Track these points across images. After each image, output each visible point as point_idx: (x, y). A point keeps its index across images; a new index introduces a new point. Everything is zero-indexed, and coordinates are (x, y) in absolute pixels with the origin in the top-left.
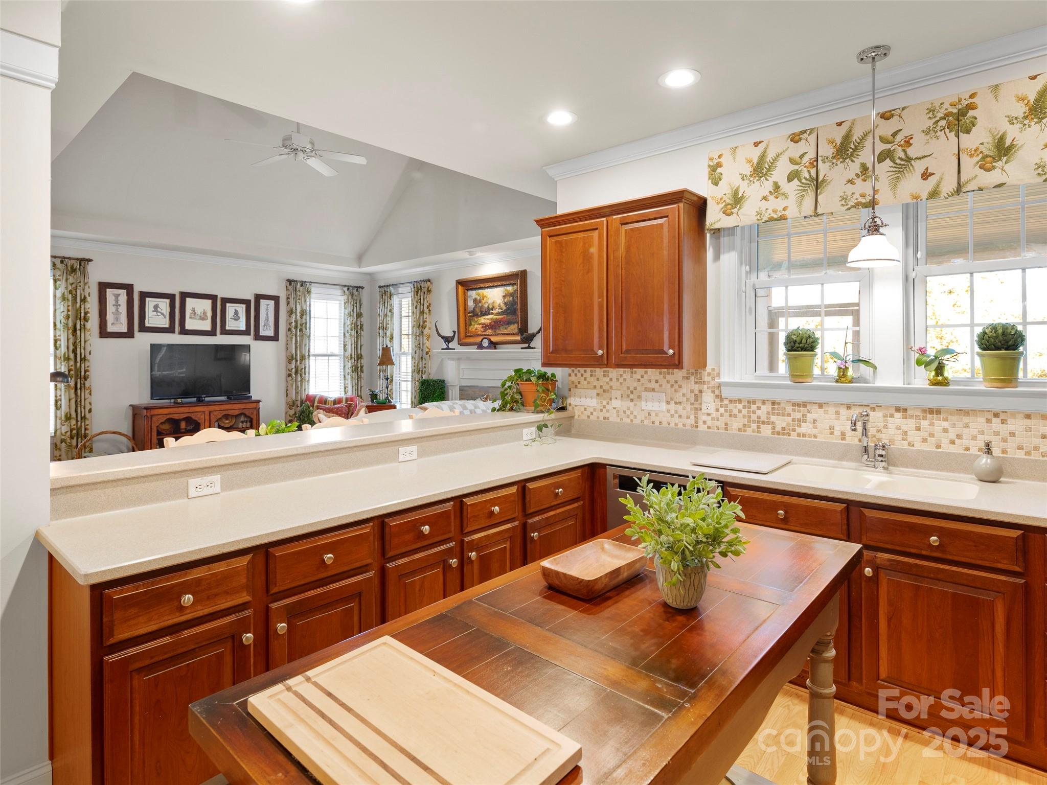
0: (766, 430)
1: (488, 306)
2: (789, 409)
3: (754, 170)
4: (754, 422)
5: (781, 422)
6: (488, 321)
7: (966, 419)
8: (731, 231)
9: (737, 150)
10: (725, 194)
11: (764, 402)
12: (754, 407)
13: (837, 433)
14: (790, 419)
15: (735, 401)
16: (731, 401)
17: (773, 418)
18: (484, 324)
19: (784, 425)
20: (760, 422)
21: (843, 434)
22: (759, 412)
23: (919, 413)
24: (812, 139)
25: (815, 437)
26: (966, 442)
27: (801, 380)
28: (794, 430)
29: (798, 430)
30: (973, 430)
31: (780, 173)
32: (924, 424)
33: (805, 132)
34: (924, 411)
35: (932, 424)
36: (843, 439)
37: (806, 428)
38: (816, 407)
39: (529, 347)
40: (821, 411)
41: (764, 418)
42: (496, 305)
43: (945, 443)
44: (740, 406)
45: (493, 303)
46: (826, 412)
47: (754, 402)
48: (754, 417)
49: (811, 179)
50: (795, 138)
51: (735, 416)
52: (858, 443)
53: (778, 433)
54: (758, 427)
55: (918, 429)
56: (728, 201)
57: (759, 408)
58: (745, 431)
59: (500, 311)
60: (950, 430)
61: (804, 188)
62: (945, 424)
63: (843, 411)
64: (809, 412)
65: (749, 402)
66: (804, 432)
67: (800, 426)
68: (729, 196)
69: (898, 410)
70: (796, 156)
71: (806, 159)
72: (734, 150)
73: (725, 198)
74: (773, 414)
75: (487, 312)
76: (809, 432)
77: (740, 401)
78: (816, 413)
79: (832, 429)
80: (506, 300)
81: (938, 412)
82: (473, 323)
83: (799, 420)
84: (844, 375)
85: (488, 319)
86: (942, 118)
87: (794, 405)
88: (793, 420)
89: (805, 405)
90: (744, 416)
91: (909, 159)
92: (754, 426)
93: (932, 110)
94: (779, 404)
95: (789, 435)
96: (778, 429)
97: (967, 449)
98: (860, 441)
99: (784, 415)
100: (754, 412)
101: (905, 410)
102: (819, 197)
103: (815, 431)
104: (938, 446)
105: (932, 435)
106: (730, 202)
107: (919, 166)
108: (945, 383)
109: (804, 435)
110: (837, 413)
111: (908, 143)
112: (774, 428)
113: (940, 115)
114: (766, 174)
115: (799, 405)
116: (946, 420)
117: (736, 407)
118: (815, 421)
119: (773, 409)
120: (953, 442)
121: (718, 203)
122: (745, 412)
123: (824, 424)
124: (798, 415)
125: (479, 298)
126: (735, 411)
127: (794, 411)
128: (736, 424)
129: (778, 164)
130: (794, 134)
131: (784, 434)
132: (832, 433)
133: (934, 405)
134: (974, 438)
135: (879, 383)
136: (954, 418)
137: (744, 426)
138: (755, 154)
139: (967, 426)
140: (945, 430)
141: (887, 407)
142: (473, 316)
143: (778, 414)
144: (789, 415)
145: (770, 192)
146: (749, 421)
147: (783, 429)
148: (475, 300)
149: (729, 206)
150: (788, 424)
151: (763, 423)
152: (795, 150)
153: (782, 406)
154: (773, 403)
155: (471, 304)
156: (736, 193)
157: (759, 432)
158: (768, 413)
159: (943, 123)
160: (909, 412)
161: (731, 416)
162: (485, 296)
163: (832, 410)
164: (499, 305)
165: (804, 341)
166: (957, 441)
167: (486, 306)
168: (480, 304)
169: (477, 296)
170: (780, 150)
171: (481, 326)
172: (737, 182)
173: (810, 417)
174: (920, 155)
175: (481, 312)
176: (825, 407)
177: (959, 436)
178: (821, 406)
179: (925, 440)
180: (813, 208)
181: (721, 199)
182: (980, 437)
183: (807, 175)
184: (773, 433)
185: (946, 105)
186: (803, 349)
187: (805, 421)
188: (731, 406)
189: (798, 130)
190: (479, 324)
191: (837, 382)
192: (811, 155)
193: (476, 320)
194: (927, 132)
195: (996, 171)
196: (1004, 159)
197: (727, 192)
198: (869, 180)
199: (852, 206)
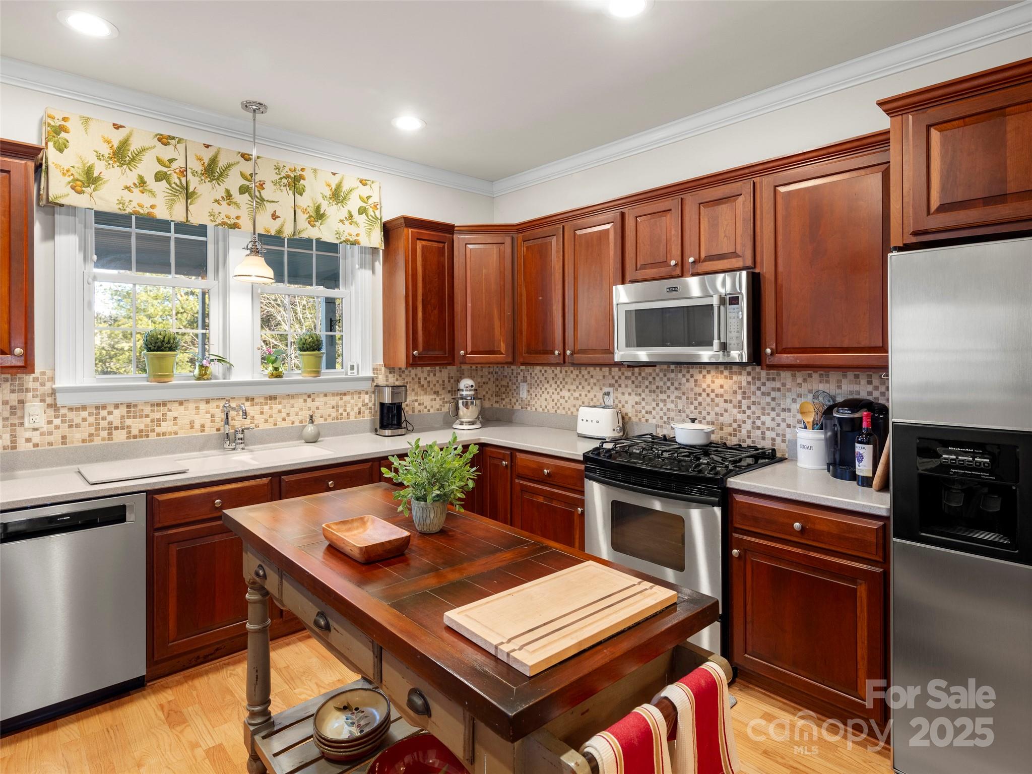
0: (120, 436)
2: (147, 410)
3: (114, 153)
4: (104, 429)
5: (136, 425)
7: (292, 401)
8: (72, 210)
9: (91, 123)
10: (73, 167)
11: (117, 406)
12: (104, 413)
13: (197, 426)
14: (148, 420)
15: (77, 409)
16: (71, 409)
17: (128, 422)
19: (142, 426)
20: (111, 428)
21: (203, 426)
22: (110, 418)
23: (262, 400)
24: (181, 147)
25: (176, 433)
26: (292, 418)
27: (166, 380)
28: (153, 431)
29: (158, 430)
30: (296, 409)
31: (147, 167)
32: (266, 408)
33: (173, 138)
34: (266, 398)
35: (271, 408)
36: (203, 431)
37: (165, 427)
38: (177, 405)
40: (182, 408)
41: (117, 423)
43: (279, 420)
44: (84, 414)
46: (186, 409)
47: (104, 407)
48: (104, 424)
49: (182, 187)
50: (164, 140)
51: (78, 426)
52: (216, 432)
53: (135, 437)
54: (110, 434)
55: (262, 413)
56: (77, 176)
57: (110, 413)
58: (91, 441)
60: (283, 410)
61: (174, 193)
62: (280, 407)
63: (203, 406)
64: (169, 410)
65: (97, 408)
66: (164, 430)
67: (159, 425)
68: (80, 171)
69: (247, 399)
70: (165, 158)
71: (175, 165)
72: (86, 121)
73: (74, 172)
74: (129, 417)
76: (169, 429)
77: (84, 408)
78: (176, 411)
79: (192, 423)
81: (275, 398)
83: (159, 420)
84: (206, 374)
86: (284, 177)
87: (152, 405)
88: (152, 421)
89: (164, 404)
90: (90, 425)
91: (262, 200)
92: (104, 434)
93: (277, 168)
94: (135, 406)
95: (147, 436)
96: (135, 431)
97: (293, 423)
98: (218, 430)
99: (141, 417)
100: (104, 419)
101: (253, 399)
102: (190, 207)
103: (175, 428)
104: (275, 424)
105: (271, 416)
106: (81, 179)
107: (270, 208)
108: (279, 376)
109: (164, 434)
110: (197, 408)
111: (262, 186)
112: (129, 432)
113: (283, 174)
114: (129, 163)
115: (158, 405)
116: (280, 403)
117: (78, 416)
118: (175, 419)
119: (128, 412)
120: (284, 420)
121: (63, 174)
122: (91, 419)
123: (184, 421)
124: (157, 415)
126: (77, 420)
127: (153, 411)
128: (77, 436)
129: (143, 158)
130: (161, 135)
131: (141, 437)
132: (192, 427)
133: (272, 393)
134: (297, 414)
135: (234, 378)
136: (285, 401)
137: (91, 435)
138: (117, 138)
139: (293, 406)
140: (280, 411)
141: (239, 399)
143: (135, 417)
144: (147, 416)
145: (135, 184)
146: (97, 429)
147: (141, 431)
149: (79, 183)
150: (146, 426)
151: (117, 428)
152: (167, 153)
153: (139, 407)
154: (129, 406)
156: (89, 171)
157: (110, 439)
158: (123, 417)
159: (285, 181)
160: (256, 401)
161: (70, 426)
163: (192, 406)
165: (172, 342)
166: (287, 418)
170: (146, 145)
172: (91, 159)
173: (170, 415)
174: (270, 199)
176: (185, 404)
177: (288, 415)
178: (181, 403)
179: (266, 421)
180: (185, 215)
181: (68, 171)
182: (300, 413)
183: (177, 182)
184: (128, 438)
185: (287, 169)
186: (171, 349)
187: (165, 420)
188: (71, 415)
189: (166, 133)
191: (199, 379)
192: (179, 164)
194: (275, 183)
195: (316, 228)
196: (320, 221)
197: (76, 165)
198: (233, 205)
199: (220, 224)
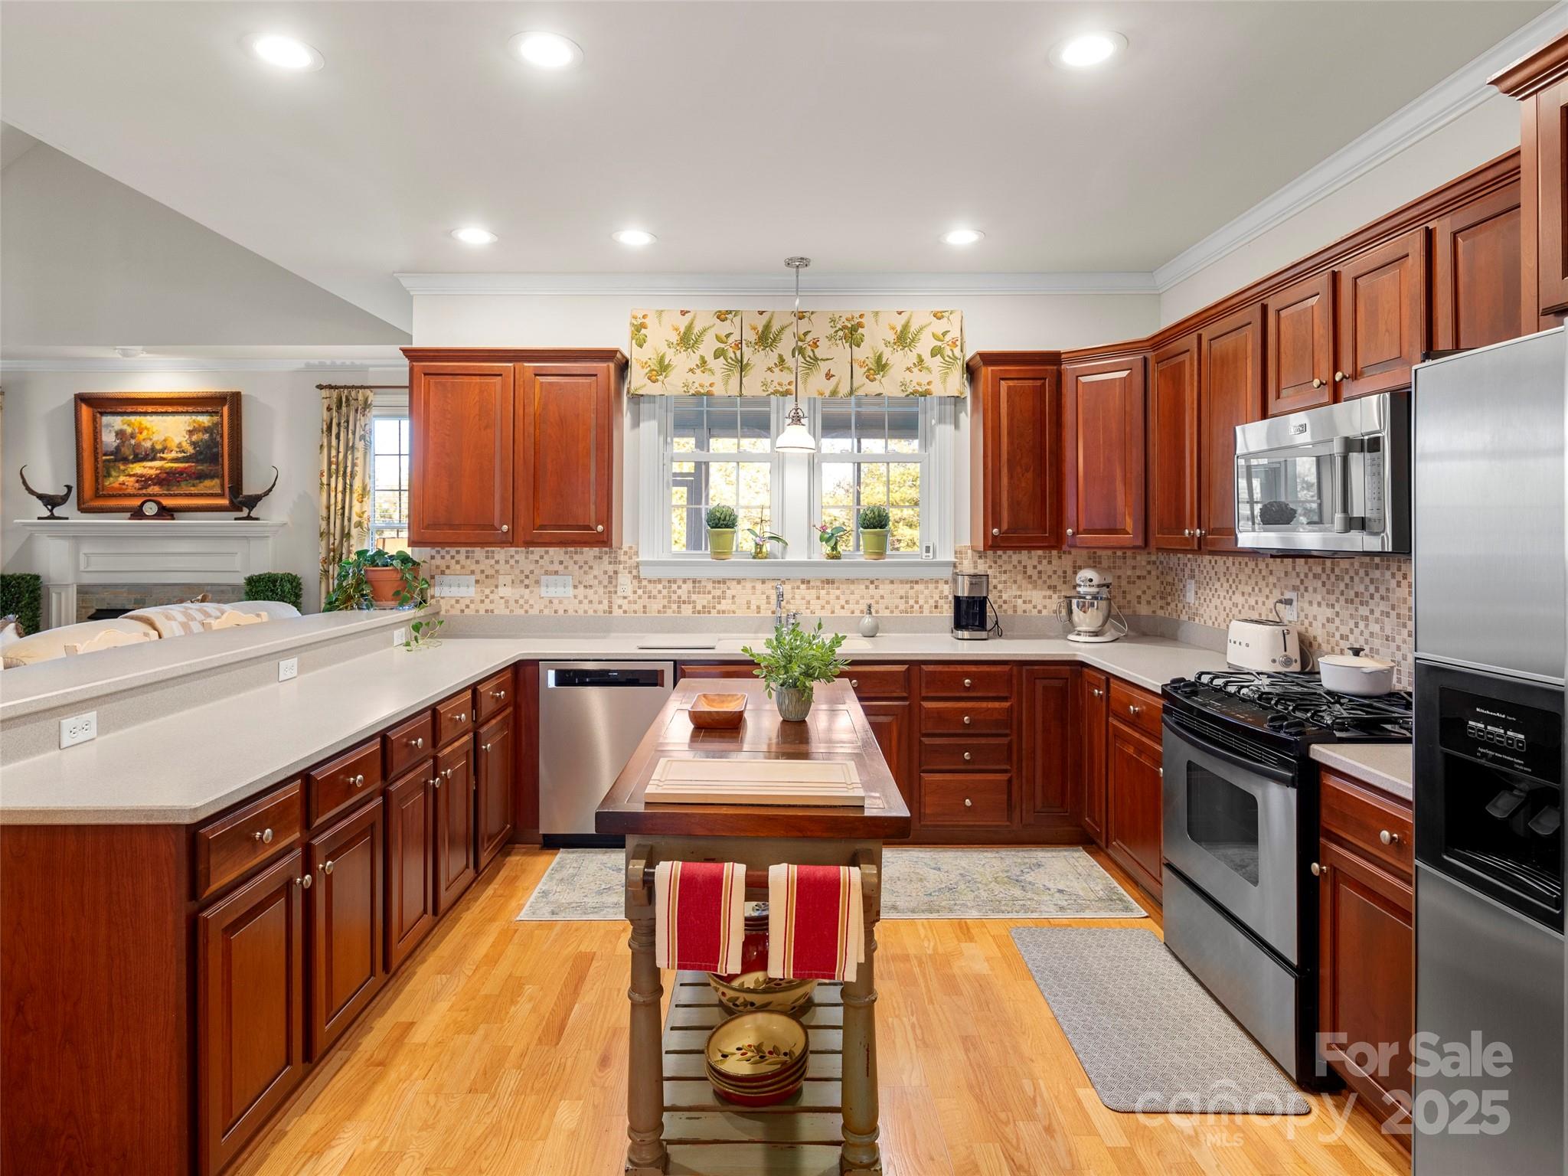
0: (687, 610)
1: (153, 445)
2: (710, 586)
3: (681, 339)
4: (675, 602)
5: (701, 601)
6: (153, 472)
7: (852, 587)
8: (652, 398)
9: (663, 314)
10: (650, 359)
11: (684, 581)
12: (674, 587)
13: (753, 607)
14: (710, 596)
15: (655, 582)
16: (650, 581)
17: (694, 597)
18: (142, 476)
19: (705, 603)
20: (680, 602)
21: (758, 607)
22: (679, 592)
23: (819, 584)
24: (737, 320)
25: (734, 612)
26: (851, 606)
27: (723, 557)
28: (714, 608)
29: (718, 607)
30: (857, 596)
31: (708, 346)
32: (823, 592)
33: (731, 312)
34: (823, 582)
35: (828, 593)
36: (758, 612)
37: (725, 605)
38: (735, 583)
39: (249, 518)
40: (739, 587)
41: (684, 597)
42: (173, 445)
43: (837, 608)
44: (660, 587)
45: (165, 440)
46: (744, 588)
47: (675, 581)
48: (674, 597)
49: (737, 361)
50: (722, 316)
51: (655, 597)
52: (770, 615)
53: (699, 612)
54: (679, 607)
55: (818, 598)
56: (653, 367)
57: (679, 587)
58: (665, 612)
59: (180, 455)
60: (842, 597)
61: (730, 368)
62: (838, 592)
63: (759, 586)
64: (729, 588)
65: (669, 582)
66: (724, 608)
67: (719, 603)
68: (655, 361)
69: (803, 582)
70: (723, 334)
71: (731, 340)
72: (660, 313)
73: (650, 363)
74: (694, 593)
75: (151, 455)
76: (728, 607)
77: (660, 581)
78: (734, 589)
79: (749, 602)
80: (194, 438)
81: (833, 582)
82: (114, 473)
83: (719, 597)
84: (761, 552)
85: (151, 468)
86: (840, 329)
87: (714, 582)
88: (714, 598)
89: (724, 583)
90: (664, 597)
91: (816, 359)
92: (674, 606)
93: (833, 320)
94: (700, 582)
95: (709, 612)
96: (699, 607)
97: (853, 613)
98: (773, 613)
99: (704, 593)
100: (675, 592)
101: (809, 582)
102: (744, 379)
103: (733, 607)
104: (833, 612)
105: (828, 603)
106: (656, 369)
107: (824, 367)
108: (837, 557)
109: (724, 612)
110: (754, 588)
111: (815, 345)
112: (694, 607)
113: (839, 326)
114: (693, 346)
115: (719, 582)
116: (838, 588)
117: (655, 588)
118: (733, 597)
119: (694, 587)
120: (843, 607)
121: (643, 367)
122: (665, 592)
123: (741, 600)
124: (718, 593)
125: (129, 430)
126: (655, 592)
127: (714, 588)
128: (655, 606)
129: (705, 338)
130: (720, 311)
131: (704, 612)
132: (749, 608)
133: (830, 576)
134: (857, 603)
135: (789, 558)
136: (844, 587)
137: (664, 607)
138: (683, 323)
139: (852, 593)
140: (838, 598)
141: (795, 580)
142: (115, 461)
143: (699, 593)
144: (709, 593)
145: (697, 365)
146: (669, 602)
147: (704, 607)
148: (120, 434)
149: (654, 373)
150: (709, 602)
151: (684, 602)
152: (723, 328)
153: (703, 584)
154: (694, 582)
155: (109, 439)
156: (661, 360)
157: (679, 612)
158: (689, 592)
159: (841, 333)
160: (811, 584)
161: (649, 597)
162: (146, 428)
163: (749, 585)
164: (179, 446)
165: (727, 518)
166: (846, 606)
167: (148, 444)
168: (133, 442)
169: (125, 427)
170: (707, 325)
171: (133, 479)
172: (663, 348)
173: (729, 593)
174: (824, 357)
175: (136, 455)
176: (743, 583)
177: (847, 602)
178: (739, 582)
179: (823, 608)
180: (739, 389)
181: (646, 363)
182: (861, 601)
183: (733, 356)
184: (694, 612)
185: (843, 319)
186: (727, 526)
187: (724, 598)
188: (650, 587)
189: (724, 309)
190: (130, 476)
191: (754, 558)
192: (736, 337)
193: (122, 467)
194: (829, 338)
195: (877, 382)
196: (882, 373)
197: (652, 357)
198: (785, 371)
199: (772, 393)
